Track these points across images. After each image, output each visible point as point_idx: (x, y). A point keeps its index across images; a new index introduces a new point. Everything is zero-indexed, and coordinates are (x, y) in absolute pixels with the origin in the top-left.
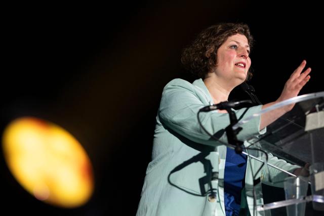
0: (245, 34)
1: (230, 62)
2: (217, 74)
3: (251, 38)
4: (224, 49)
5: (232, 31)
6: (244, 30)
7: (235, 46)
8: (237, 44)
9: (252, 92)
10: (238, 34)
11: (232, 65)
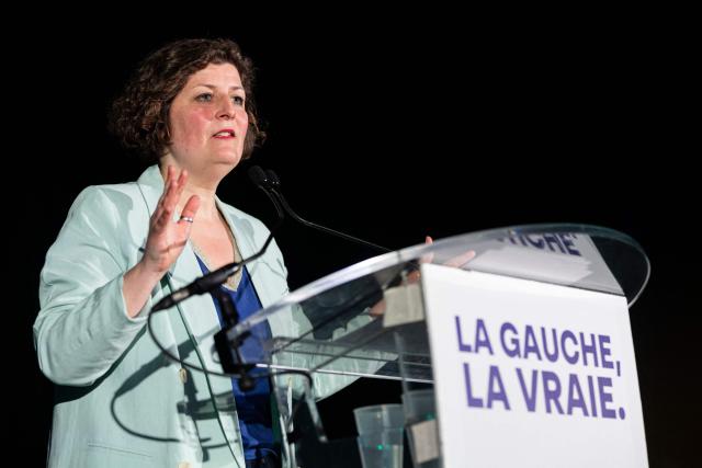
0: (229, 58)
1: (199, 133)
2: (175, 156)
3: (246, 63)
4: (182, 104)
5: (194, 65)
6: (222, 53)
7: (206, 96)
8: (210, 91)
9: (275, 187)
10: (211, 66)
11: (205, 139)
